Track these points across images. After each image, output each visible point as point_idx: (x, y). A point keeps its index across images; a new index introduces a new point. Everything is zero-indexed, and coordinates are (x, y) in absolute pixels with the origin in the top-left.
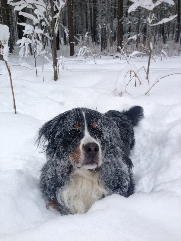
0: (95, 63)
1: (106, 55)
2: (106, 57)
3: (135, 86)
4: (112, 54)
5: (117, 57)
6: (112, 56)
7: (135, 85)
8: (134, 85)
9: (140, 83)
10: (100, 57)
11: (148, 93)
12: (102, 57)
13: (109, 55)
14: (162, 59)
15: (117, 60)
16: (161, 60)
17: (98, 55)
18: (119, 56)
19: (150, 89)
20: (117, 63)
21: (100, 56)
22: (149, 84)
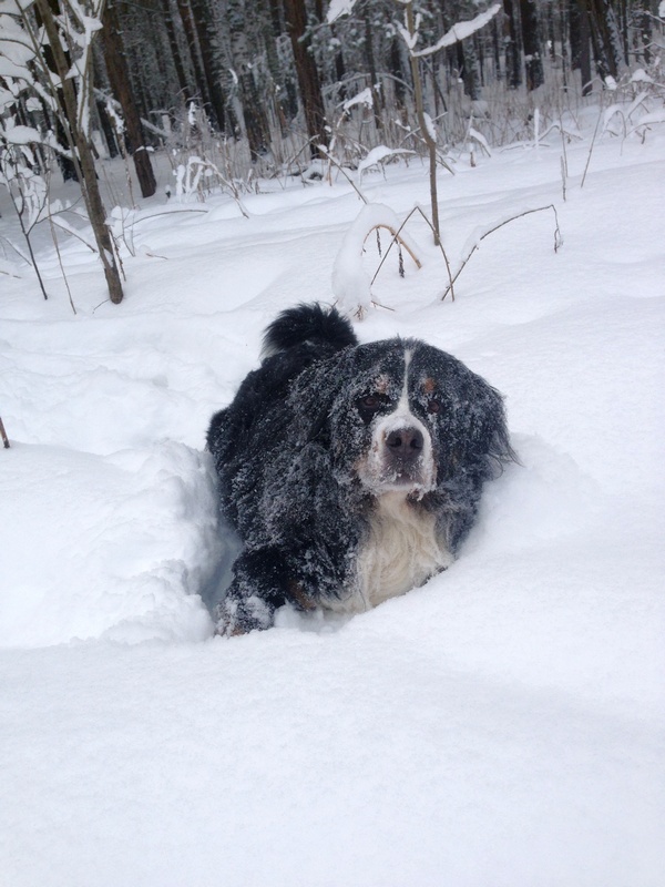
0: (244, 214)
1: (275, 176)
2: (275, 182)
3: (403, 276)
4: (295, 170)
5: (314, 176)
6: (297, 174)
7: (402, 271)
8: (399, 274)
9: (417, 262)
10: (254, 186)
11: (449, 294)
12: (264, 184)
13: (285, 172)
14: (475, 159)
15: (319, 191)
16: (473, 165)
17: (245, 180)
18: (320, 172)
19: (453, 278)
20: (319, 201)
21: (254, 181)
22: (447, 263)
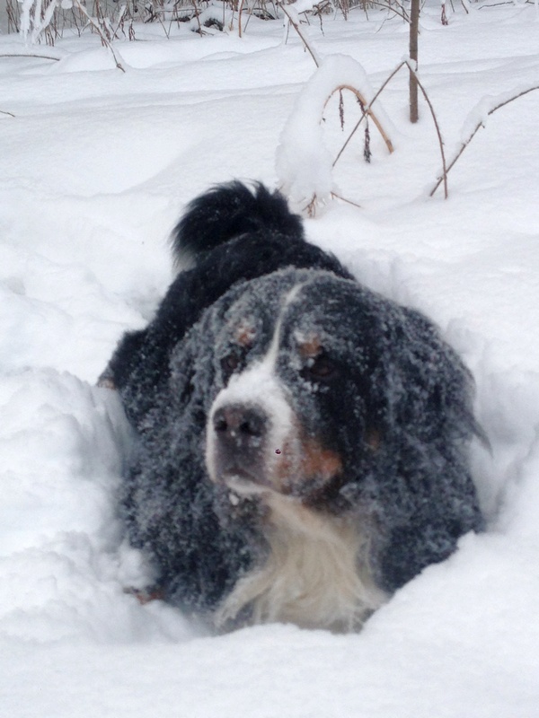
0: (119, 66)
1: (151, 20)
2: (156, 28)
3: (369, 162)
4: (181, 14)
5: (210, 23)
6: (186, 19)
7: (367, 154)
8: (363, 158)
9: (389, 143)
10: (126, 30)
11: (441, 187)
12: (139, 29)
13: (168, 15)
14: (448, 14)
16: (444, 22)
17: (113, 20)
18: (220, 19)
19: (447, 166)
20: (226, 57)
21: (127, 24)
